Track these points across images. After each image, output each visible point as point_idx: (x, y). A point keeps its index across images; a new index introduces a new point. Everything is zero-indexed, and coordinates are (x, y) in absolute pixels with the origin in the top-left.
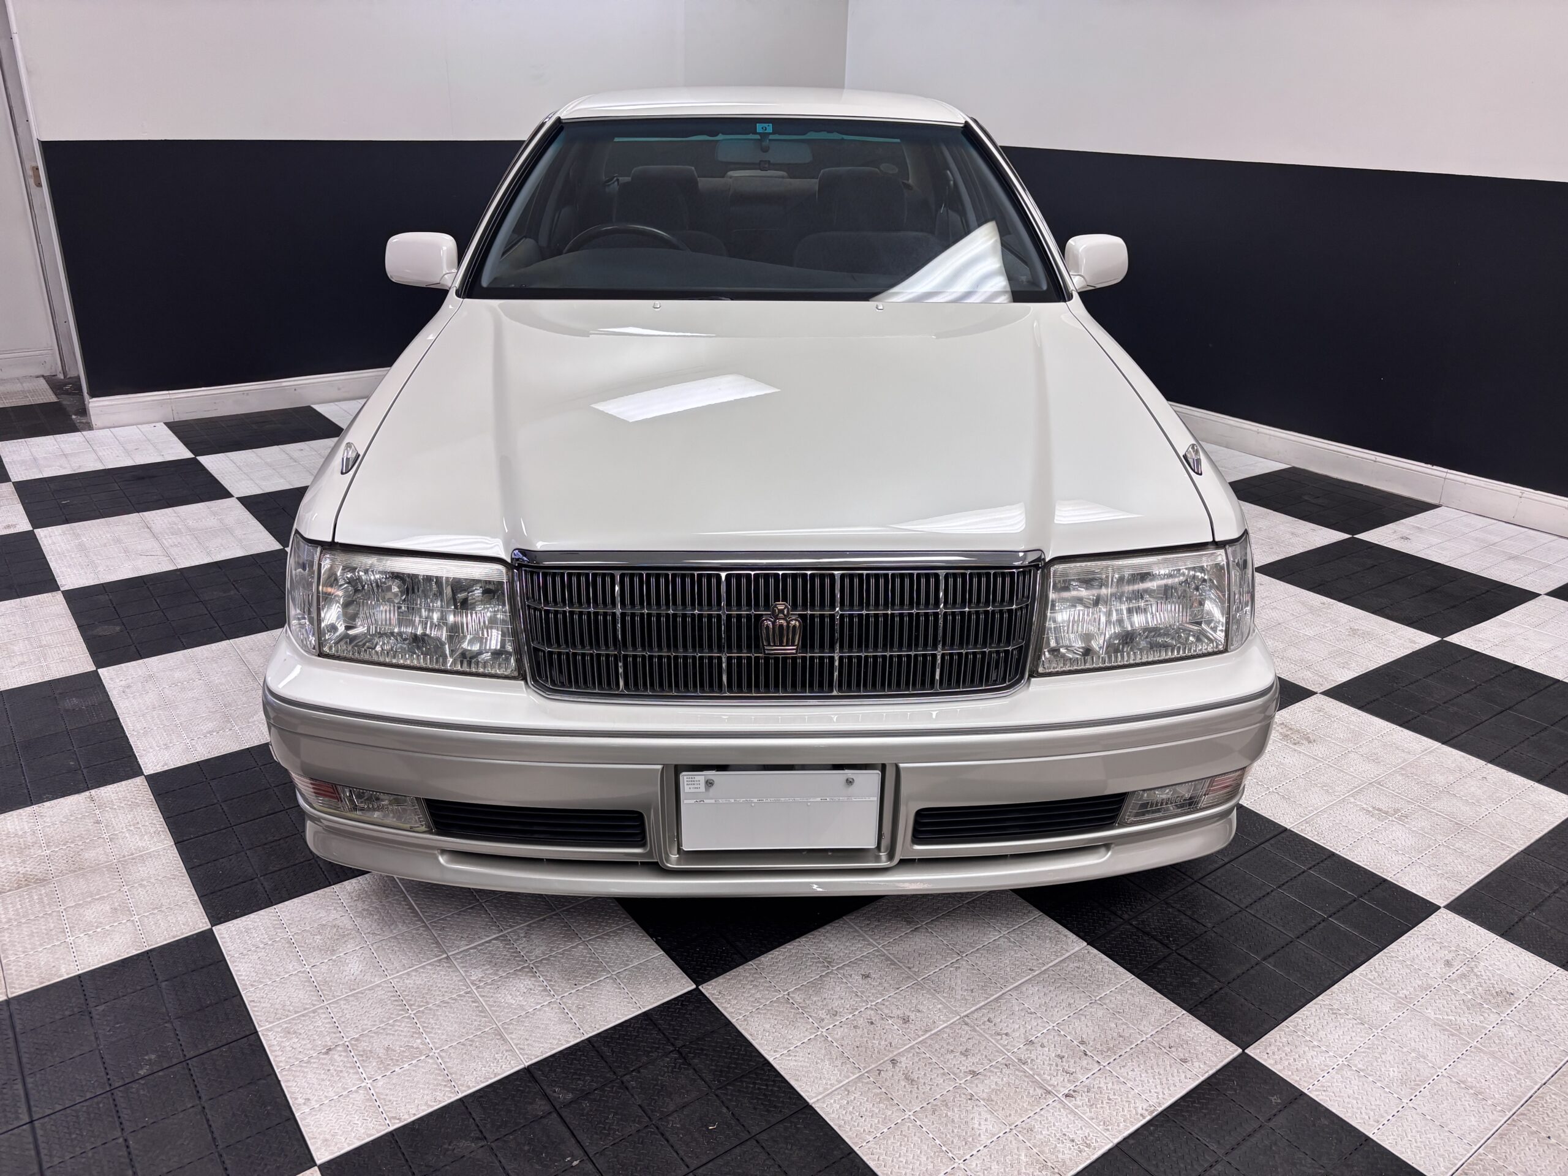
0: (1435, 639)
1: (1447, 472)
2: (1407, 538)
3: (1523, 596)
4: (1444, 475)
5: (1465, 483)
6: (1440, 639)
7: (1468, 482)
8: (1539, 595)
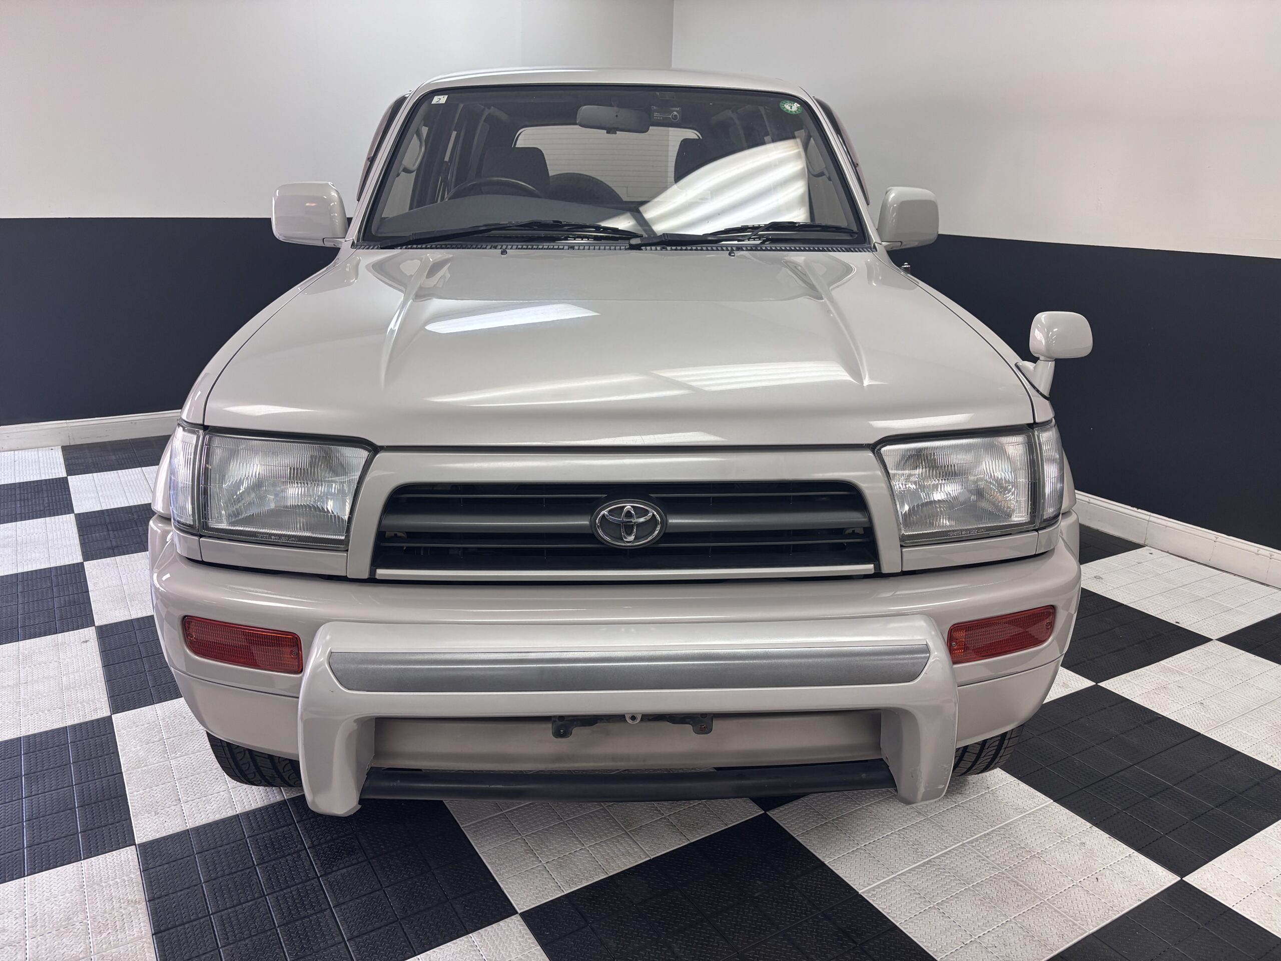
0: (1089, 683)
1: (1150, 516)
2: (1100, 578)
3: (1194, 640)
4: (1147, 518)
5: (1166, 527)
6: (1094, 684)
7: (1168, 525)
8: (1210, 640)
